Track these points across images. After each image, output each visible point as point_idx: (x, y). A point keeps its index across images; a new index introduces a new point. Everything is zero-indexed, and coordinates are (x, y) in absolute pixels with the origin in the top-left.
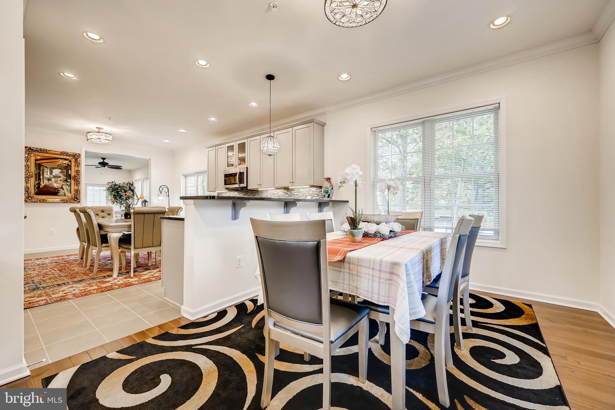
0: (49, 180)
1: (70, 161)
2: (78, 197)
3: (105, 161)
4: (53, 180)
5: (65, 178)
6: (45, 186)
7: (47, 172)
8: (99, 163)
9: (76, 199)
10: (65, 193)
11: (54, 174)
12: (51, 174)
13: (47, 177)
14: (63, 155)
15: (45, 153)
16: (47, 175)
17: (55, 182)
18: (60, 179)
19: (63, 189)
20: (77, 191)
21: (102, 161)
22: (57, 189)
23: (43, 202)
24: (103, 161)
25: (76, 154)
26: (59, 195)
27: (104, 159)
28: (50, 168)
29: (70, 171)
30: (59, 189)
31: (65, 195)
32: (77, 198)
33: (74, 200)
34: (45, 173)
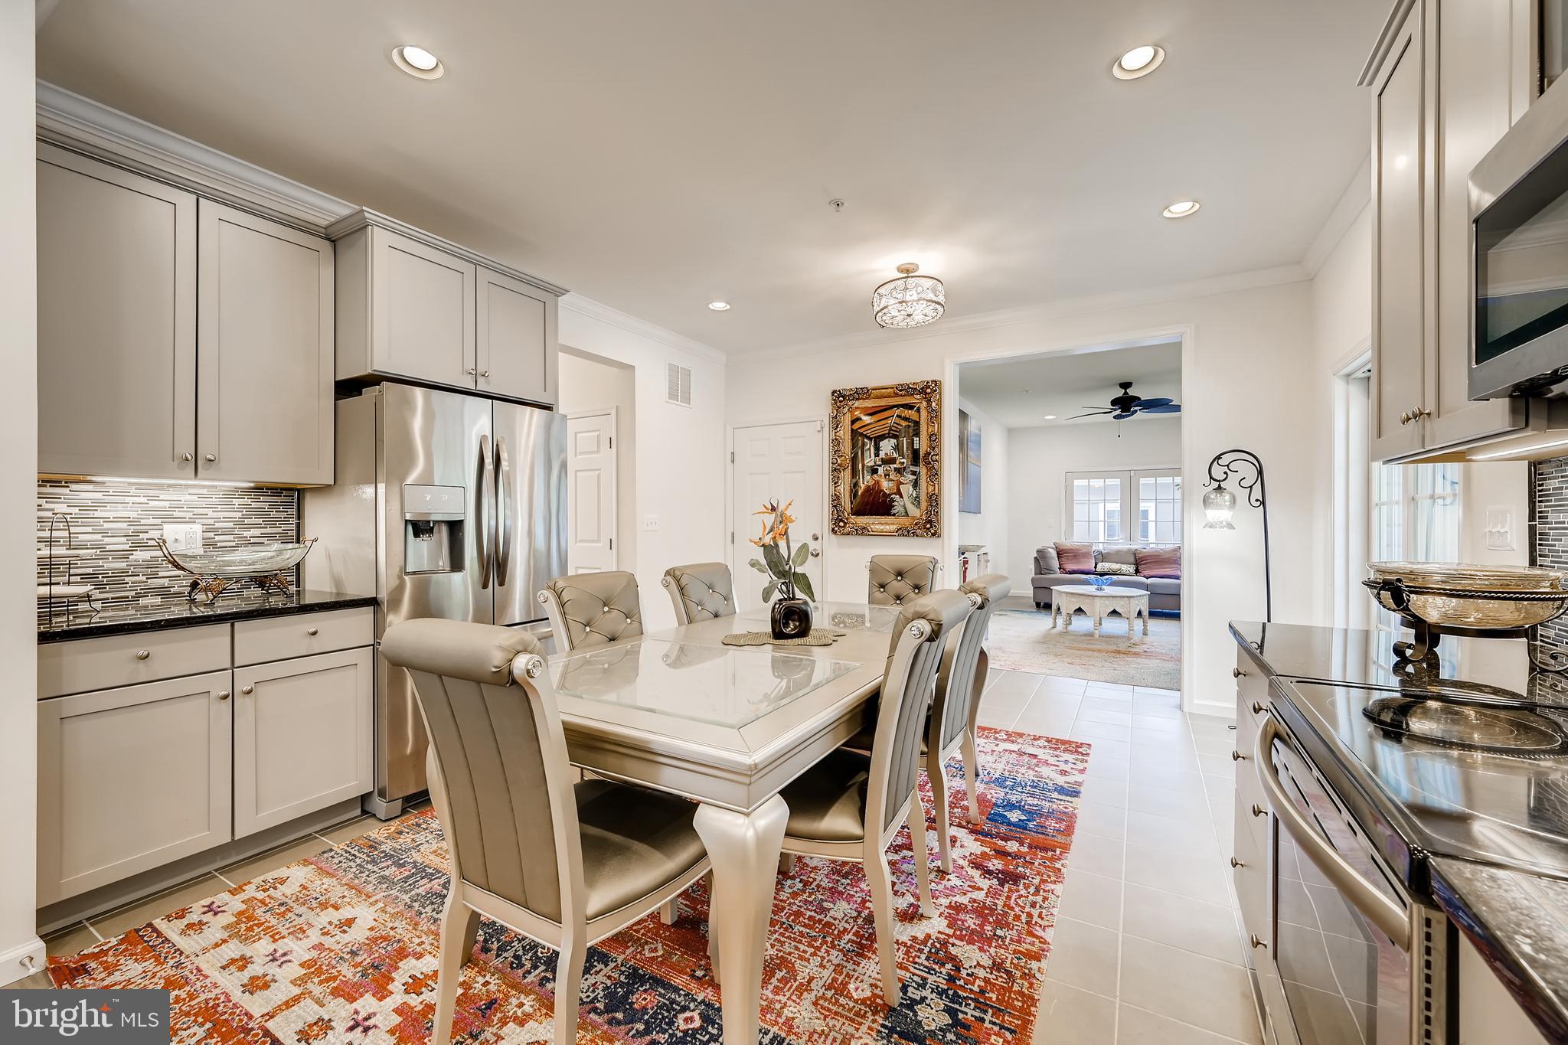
0: (874, 471)
1: (918, 410)
2: (934, 518)
3: (1131, 392)
4: (881, 470)
5: (904, 463)
6: (868, 489)
7: (869, 449)
8: (1114, 402)
9: (928, 526)
10: (905, 508)
11: (882, 454)
12: (877, 455)
13: (869, 465)
14: (901, 395)
15: (867, 398)
16: (870, 460)
17: (885, 477)
18: (895, 466)
19: (901, 497)
20: (934, 500)
21: (1120, 393)
22: (890, 495)
23: (862, 534)
24: (1126, 393)
25: (928, 383)
26: (894, 515)
27: (1125, 385)
28: (874, 437)
29: (916, 439)
30: (893, 496)
31: (907, 515)
32: (930, 522)
33: (925, 527)
34: (867, 454)
